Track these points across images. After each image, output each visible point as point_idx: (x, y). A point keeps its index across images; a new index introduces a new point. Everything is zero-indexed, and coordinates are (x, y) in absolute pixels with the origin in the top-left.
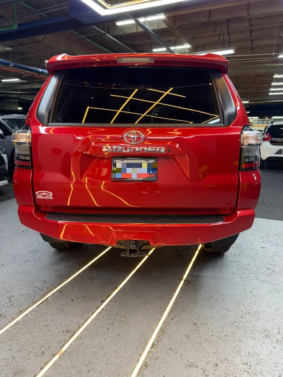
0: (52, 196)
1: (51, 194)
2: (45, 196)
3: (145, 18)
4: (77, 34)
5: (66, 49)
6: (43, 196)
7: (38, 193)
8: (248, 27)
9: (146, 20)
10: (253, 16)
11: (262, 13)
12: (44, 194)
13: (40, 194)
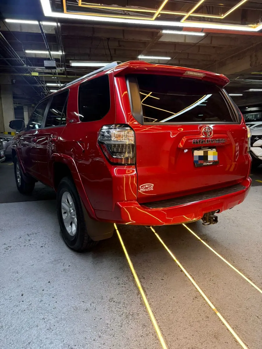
0: (153, 187)
1: (152, 185)
2: (147, 188)
6: (145, 189)
7: (141, 187)
8: (118, 47)
10: (128, 39)
11: (134, 39)
12: (147, 186)
13: (143, 187)
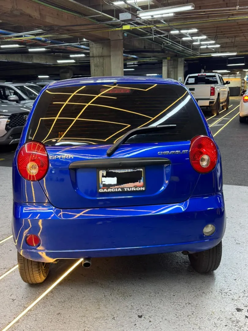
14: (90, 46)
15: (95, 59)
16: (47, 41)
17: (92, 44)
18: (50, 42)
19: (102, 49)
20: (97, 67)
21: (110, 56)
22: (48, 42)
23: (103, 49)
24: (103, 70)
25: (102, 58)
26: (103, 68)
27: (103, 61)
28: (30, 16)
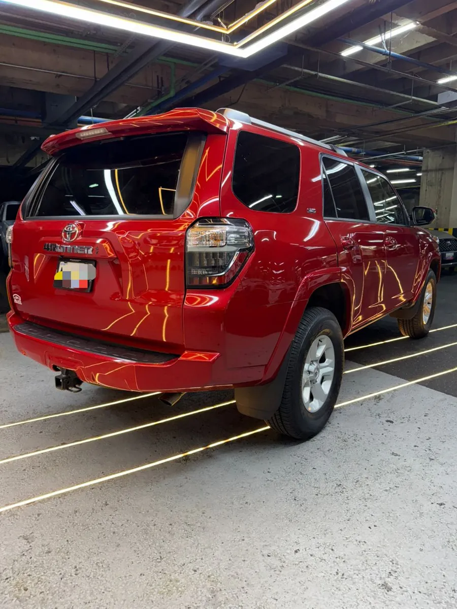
3: (381, 35)
4: (273, 83)
5: (282, 106)
9: (383, 39)
14: (424, 155)
15: (429, 174)
16: (361, 152)
17: (428, 152)
18: (364, 153)
19: (441, 158)
20: (431, 186)
21: (452, 169)
22: (361, 154)
23: (443, 158)
24: (440, 191)
25: (440, 172)
26: (441, 187)
27: (441, 176)
28: (310, 116)
